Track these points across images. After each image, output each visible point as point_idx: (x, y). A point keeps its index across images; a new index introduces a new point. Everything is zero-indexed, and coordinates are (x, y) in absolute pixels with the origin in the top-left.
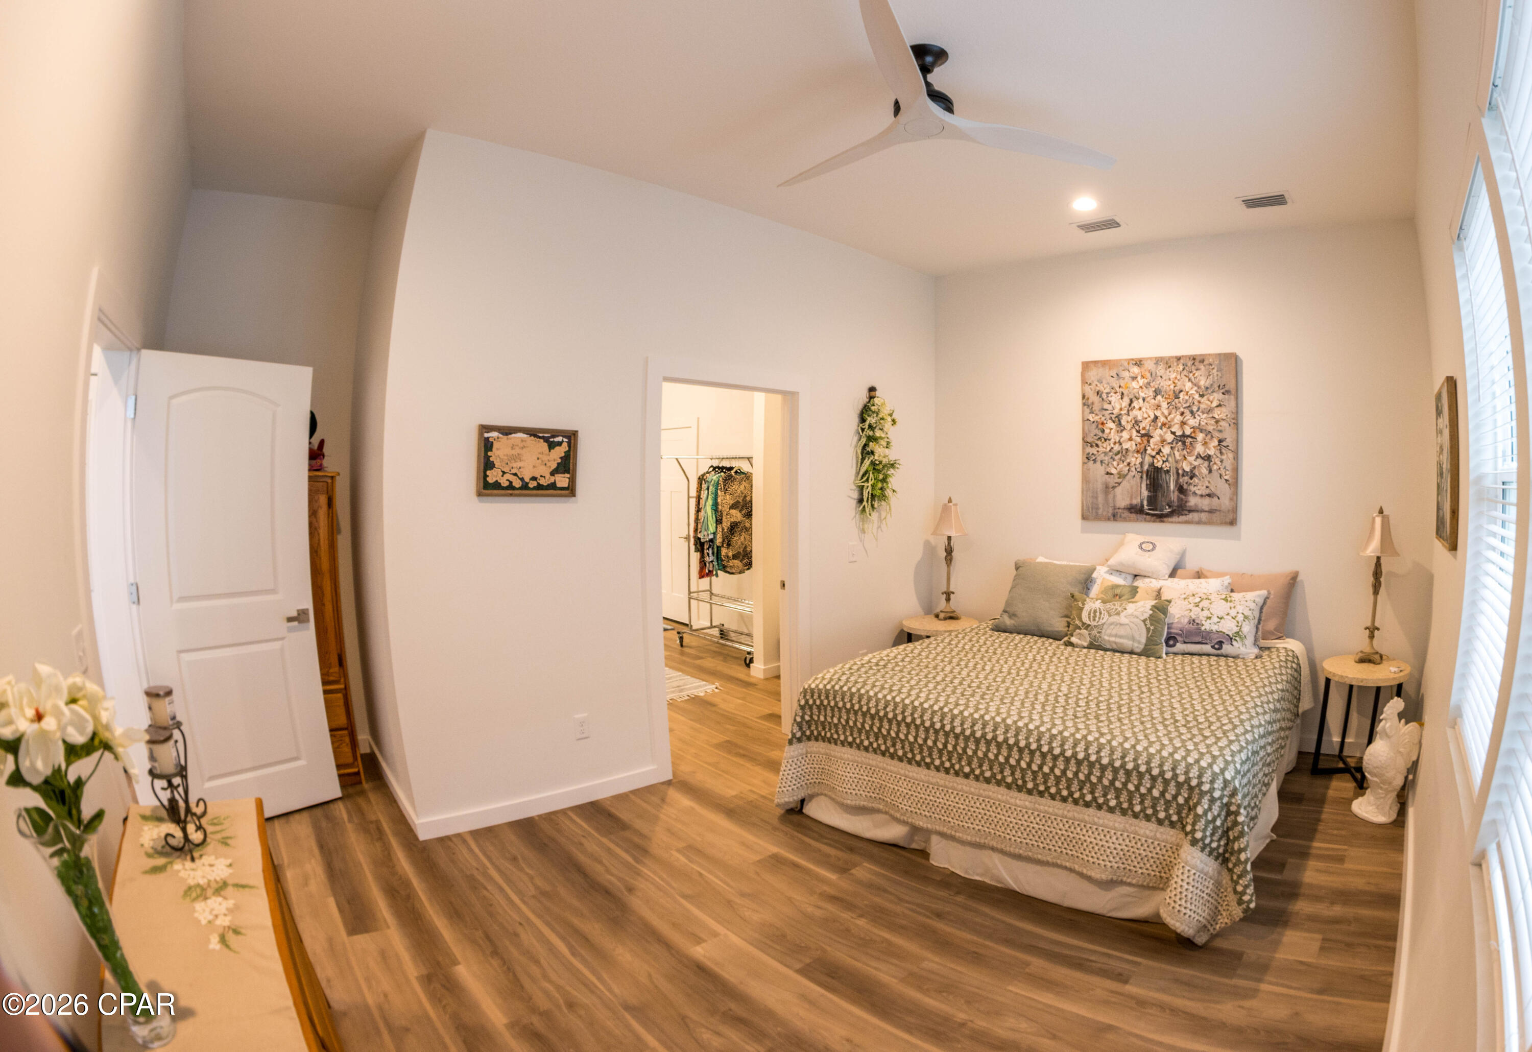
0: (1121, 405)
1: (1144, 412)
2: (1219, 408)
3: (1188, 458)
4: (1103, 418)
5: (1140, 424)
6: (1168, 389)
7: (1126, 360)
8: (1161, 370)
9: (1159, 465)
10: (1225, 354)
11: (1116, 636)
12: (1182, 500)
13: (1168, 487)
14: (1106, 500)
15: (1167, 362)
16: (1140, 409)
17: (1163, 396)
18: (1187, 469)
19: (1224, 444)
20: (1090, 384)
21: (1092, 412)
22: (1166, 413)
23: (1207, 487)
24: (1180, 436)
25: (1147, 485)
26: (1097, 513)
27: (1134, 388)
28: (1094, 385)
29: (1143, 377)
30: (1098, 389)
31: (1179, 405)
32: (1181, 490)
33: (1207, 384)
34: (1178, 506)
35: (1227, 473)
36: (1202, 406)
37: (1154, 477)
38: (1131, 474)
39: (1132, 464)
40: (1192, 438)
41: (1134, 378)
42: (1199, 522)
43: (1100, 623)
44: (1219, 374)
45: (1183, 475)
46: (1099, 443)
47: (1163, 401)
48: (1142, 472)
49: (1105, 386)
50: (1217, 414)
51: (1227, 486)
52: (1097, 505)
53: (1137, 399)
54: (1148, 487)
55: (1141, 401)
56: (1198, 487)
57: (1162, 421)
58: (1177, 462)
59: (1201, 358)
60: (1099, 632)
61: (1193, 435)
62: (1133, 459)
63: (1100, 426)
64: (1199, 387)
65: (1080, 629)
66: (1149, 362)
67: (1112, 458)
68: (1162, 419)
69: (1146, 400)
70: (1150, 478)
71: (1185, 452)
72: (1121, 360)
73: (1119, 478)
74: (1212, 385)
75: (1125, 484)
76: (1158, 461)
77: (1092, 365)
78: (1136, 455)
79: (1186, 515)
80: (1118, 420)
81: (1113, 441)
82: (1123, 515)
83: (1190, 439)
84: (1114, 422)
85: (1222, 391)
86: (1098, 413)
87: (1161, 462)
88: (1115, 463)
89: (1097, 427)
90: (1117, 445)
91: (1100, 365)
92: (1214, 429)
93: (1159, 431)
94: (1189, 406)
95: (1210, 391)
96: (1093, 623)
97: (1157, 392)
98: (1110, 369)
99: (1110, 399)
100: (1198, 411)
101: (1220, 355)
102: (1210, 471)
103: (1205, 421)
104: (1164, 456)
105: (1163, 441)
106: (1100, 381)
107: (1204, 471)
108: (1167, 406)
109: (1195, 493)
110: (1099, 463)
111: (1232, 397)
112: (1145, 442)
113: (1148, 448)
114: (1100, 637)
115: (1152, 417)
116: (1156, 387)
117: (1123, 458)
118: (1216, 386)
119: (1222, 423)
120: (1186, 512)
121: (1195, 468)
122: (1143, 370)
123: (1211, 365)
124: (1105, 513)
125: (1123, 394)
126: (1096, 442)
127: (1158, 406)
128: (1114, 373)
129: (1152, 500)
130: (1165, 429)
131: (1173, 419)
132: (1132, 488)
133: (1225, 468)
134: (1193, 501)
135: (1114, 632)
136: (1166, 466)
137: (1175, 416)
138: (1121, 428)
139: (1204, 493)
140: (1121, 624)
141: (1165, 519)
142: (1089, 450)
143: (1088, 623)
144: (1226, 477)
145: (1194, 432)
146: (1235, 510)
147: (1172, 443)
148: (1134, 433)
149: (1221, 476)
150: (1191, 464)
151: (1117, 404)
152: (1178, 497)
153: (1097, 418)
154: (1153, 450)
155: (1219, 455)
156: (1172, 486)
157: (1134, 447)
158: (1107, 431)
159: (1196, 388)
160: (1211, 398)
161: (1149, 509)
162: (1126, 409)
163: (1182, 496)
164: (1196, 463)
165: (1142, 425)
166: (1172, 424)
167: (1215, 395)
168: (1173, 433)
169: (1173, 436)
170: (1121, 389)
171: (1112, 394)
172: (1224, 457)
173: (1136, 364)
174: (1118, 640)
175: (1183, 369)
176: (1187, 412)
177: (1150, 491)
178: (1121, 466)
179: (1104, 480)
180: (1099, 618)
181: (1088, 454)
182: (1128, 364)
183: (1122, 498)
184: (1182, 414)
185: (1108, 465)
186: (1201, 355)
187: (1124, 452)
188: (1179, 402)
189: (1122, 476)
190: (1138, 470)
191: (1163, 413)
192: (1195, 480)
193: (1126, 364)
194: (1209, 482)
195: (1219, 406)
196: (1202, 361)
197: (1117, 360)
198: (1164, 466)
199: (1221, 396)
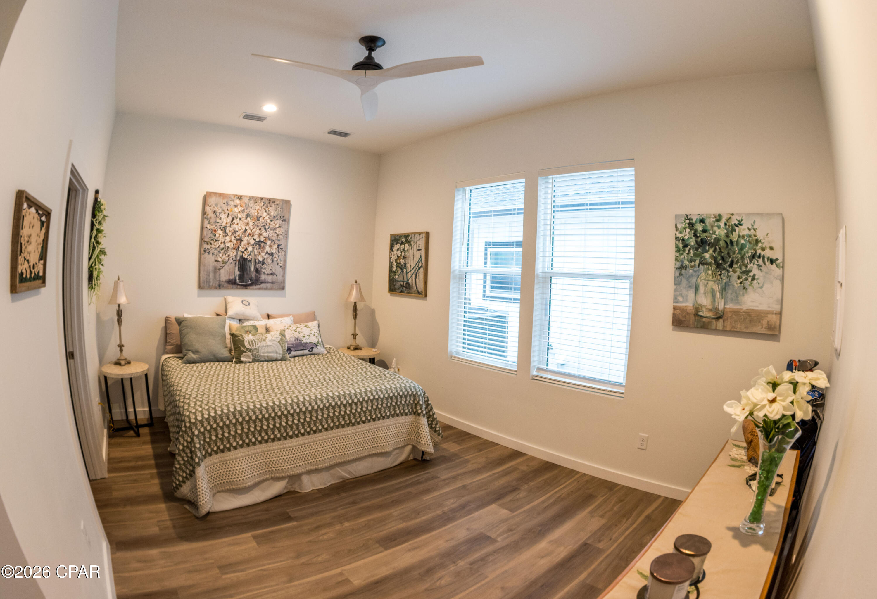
0: (227, 221)
1: (239, 226)
2: (279, 228)
3: (262, 254)
4: (216, 228)
5: (237, 233)
6: (254, 215)
7: (233, 195)
8: (251, 204)
9: (246, 257)
10: (286, 200)
11: (267, 352)
12: (257, 276)
13: (250, 269)
14: (215, 277)
15: (256, 200)
16: (237, 224)
17: (251, 218)
18: (261, 260)
19: (280, 247)
20: (210, 206)
21: (209, 223)
22: (252, 228)
23: (271, 270)
24: (258, 242)
25: (238, 268)
26: (209, 285)
27: (235, 212)
28: (212, 207)
29: (241, 206)
30: (214, 209)
31: (259, 224)
32: (257, 271)
33: (275, 215)
34: (255, 280)
35: (281, 262)
36: (271, 226)
37: (243, 264)
38: (230, 261)
39: (230, 256)
40: (264, 243)
41: (236, 206)
42: (266, 289)
43: (257, 347)
44: (281, 210)
45: (258, 263)
46: (212, 242)
47: (251, 221)
48: (236, 261)
49: (219, 208)
50: (278, 231)
51: (281, 269)
52: (209, 279)
53: (237, 218)
54: (239, 269)
55: (238, 219)
56: (266, 269)
57: (249, 232)
58: (255, 255)
59: (274, 200)
60: (258, 352)
61: (265, 241)
62: (232, 253)
63: (213, 232)
64: (270, 216)
65: (246, 352)
66: (246, 198)
67: (219, 252)
68: (249, 231)
69: (241, 220)
70: (240, 264)
71: (260, 250)
72: (230, 194)
73: (223, 264)
74: (277, 216)
75: (226, 267)
76: (245, 255)
77: (213, 195)
78: (233, 250)
79: (259, 285)
80: (224, 229)
81: (220, 241)
82: (224, 286)
83: (263, 244)
84: (222, 230)
85: (282, 219)
86: (213, 224)
87: (247, 256)
88: (221, 255)
89: (212, 232)
90: (223, 244)
91: (217, 195)
92: (276, 239)
93: (247, 238)
94: (264, 226)
95: (276, 219)
96: (253, 348)
97: (248, 216)
98: (223, 199)
99: (221, 216)
100: (268, 228)
101: (283, 200)
102: (273, 261)
103: (272, 234)
104: (248, 252)
105: (249, 243)
106: (216, 205)
107: (270, 261)
108: (252, 224)
109: (264, 273)
110: (211, 255)
111: (286, 223)
112: (239, 243)
113: (240, 247)
114: (258, 355)
115: (244, 229)
116: (248, 213)
117: (225, 252)
118: (279, 216)
119: (280, 236)
120: (260, 283)
121: (265, 259)
122: (242, 202)
123: (278, 205)
124: (214, 285)
125: (228, 214)
126: (211, 241)
127: (248, 224)
128: (225, 201)
129: (241, 277)
130: (250, 237)
131: (255, 232)
132: (230, 270)
133: (280, 260)
134: (263, 277)
135: (266, 350)
136: (249, 258)
137: (256, 230)
138: (225, 234)
139: (269, 273)
140: (268, 346)
141: (248, 287)
142: (205, 246)
143: (250, 348)
144: (281, 265)
145: (265, 240)
146: (284, 282)
147: (253, 245)
148: (233, 238)
149: (278, 264)
150: (263, 257)
151: (225, 220)
152: (255, 275)
153: (212, 227)
154: (243, 248)
155: (277, 253)
156: (252, 269)
157: (232, 246)
158: (217, 235)
159: (268, 216)
160: (276, 222)
161: (239, 282)
162: (230, 223)
163: (257, 274)
164: (265, 257)
165: (238, 234)
166: (254, 234)
167: (278, 221)
168: (255, 240)
169: (254, 241)
170: (228, 212)
171: (222, 214)
172: (280, 254)
173: (238, 198)
174: (269, 355)
175: (263, 205)
176: (263, 229)
177: (240, 272)
178: (224, 256)
179: (214, 264)
180: (256, 344)
181: (205, 248)
182: (234, 197)
183: (224, 276)
184: (260, 229)
185: (217, 256)
186: (273, 199)
187: (226, 249)
188: (259, 223)
189: (224, 262)
190: (234, 259)
191: (250, 228)
192: (265, 266)
193: (233, 197)
194: (272, 267)
195: (279, 227)
196: (274, 202)
197: (228, 194)
198: (248, 257)
199: (281, 222)
